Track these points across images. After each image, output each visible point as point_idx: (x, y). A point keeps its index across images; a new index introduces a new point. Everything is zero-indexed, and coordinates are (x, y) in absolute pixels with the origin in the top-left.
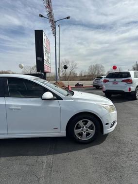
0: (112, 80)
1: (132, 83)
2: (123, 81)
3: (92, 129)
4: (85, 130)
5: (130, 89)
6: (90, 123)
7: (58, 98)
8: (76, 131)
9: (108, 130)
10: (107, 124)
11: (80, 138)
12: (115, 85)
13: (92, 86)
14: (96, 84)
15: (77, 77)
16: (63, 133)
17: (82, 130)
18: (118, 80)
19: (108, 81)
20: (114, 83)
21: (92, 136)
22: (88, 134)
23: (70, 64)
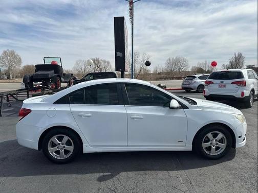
0: (218, 81)
1: (245, 85)
2: (233, 83)
3: (222, 143)
4: (215, 143)
5: (243, 94)
6: (220, 136)
7: (183, 106)
8: (205, 145)
9: (241, 144)
10: (240, 137)
11: (208, 153)
12: (222, 88)
13: (181, 88)
14: (187, 86)
15: (149, 74)
16: (189, 147)
17: (211, 143)
18: (226, 81)
19: (212, 83)
20: (220, 85)
21: (222, 151)
22: (217, 148)
23: (141, 57)
